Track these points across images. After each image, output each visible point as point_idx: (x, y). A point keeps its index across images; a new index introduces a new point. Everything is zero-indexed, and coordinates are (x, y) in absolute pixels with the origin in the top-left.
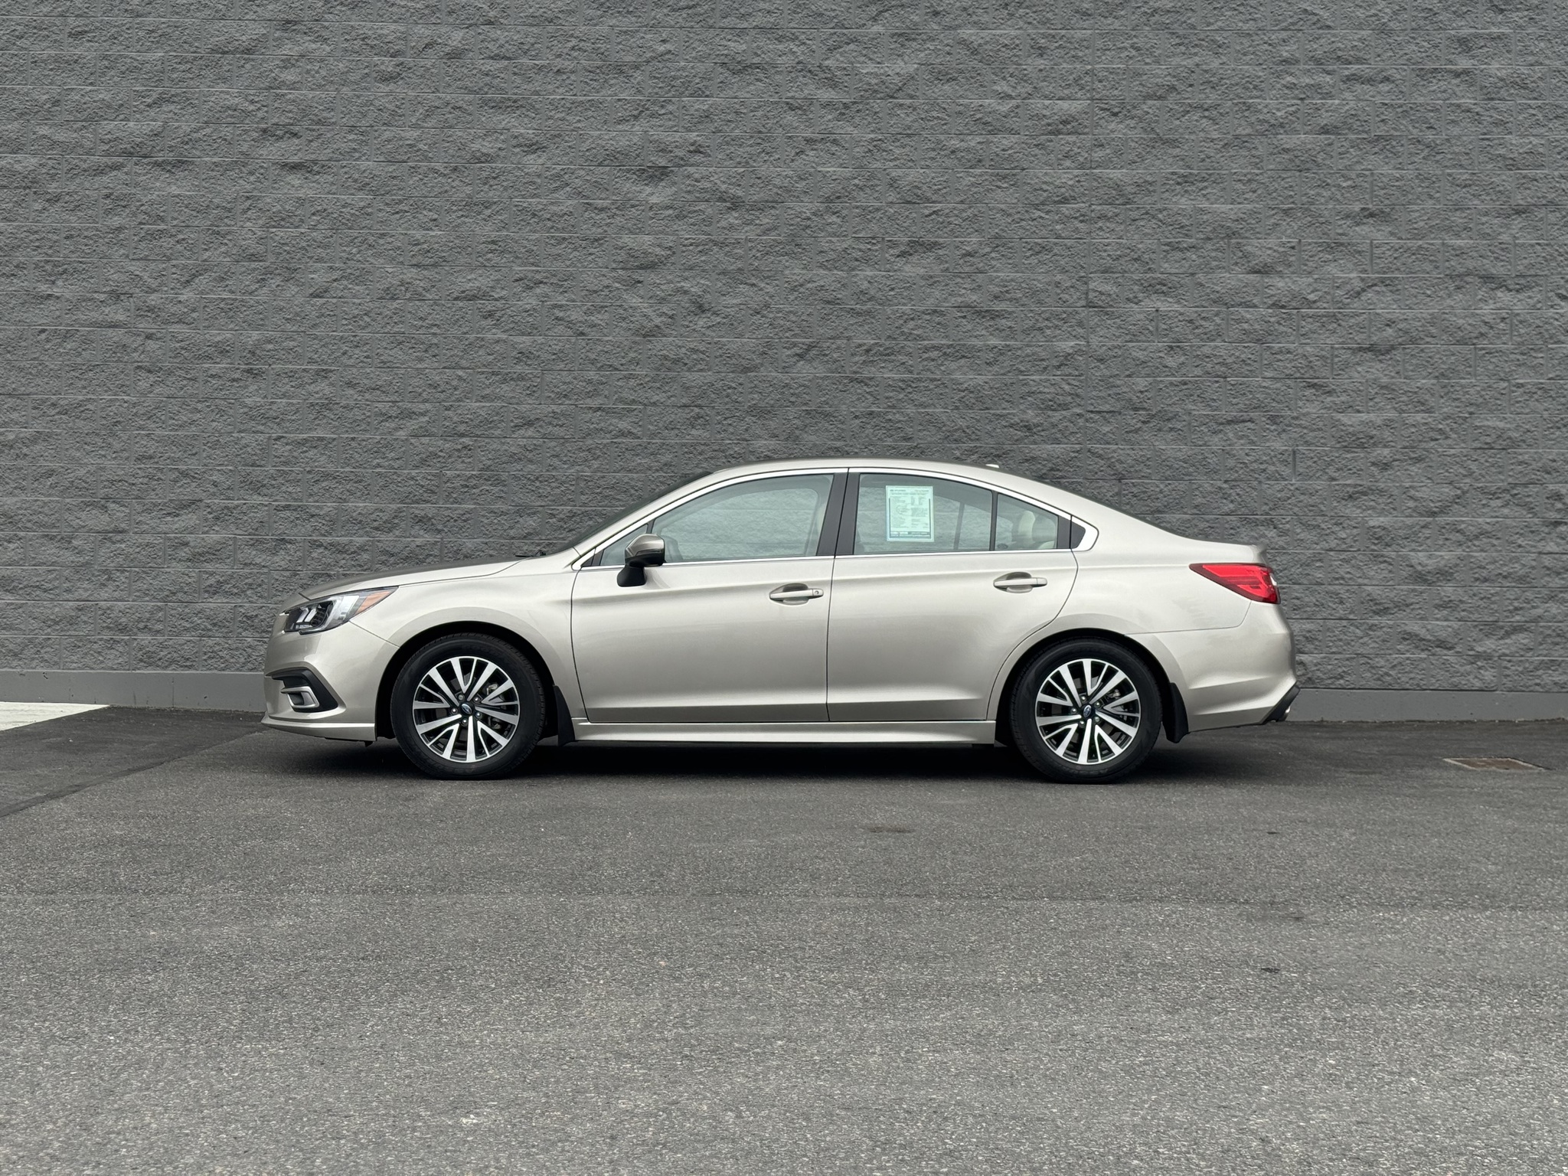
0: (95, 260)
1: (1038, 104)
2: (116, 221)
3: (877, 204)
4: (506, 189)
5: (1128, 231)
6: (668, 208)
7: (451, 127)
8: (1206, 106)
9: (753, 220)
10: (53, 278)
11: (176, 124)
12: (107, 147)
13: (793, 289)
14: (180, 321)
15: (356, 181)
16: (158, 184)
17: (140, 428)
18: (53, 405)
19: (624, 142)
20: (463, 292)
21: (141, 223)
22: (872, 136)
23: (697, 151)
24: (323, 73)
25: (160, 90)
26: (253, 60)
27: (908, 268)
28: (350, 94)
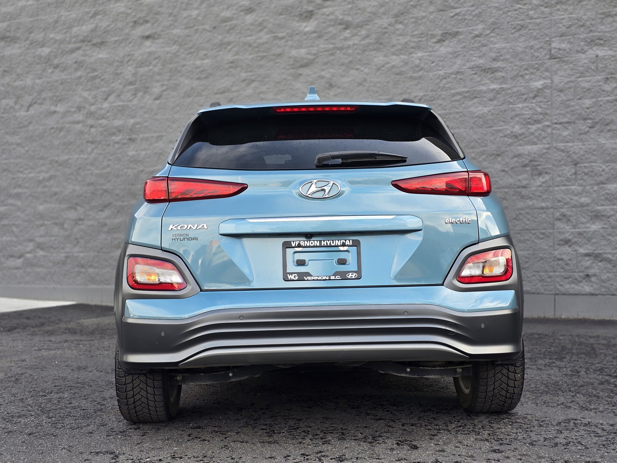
0: (70, 93)
2: (78, 74)
3: (424, 14)
4: (237, 34)
9: (357, 33)
10: (56, 103)
12: (75, 39)
14: (103, 118)
15: (172, 40)
16: (94, 54)
17: (89, 170)
18: (57, 162)
21: (88, 73)
25: (94, 9)
27: (441, 49)
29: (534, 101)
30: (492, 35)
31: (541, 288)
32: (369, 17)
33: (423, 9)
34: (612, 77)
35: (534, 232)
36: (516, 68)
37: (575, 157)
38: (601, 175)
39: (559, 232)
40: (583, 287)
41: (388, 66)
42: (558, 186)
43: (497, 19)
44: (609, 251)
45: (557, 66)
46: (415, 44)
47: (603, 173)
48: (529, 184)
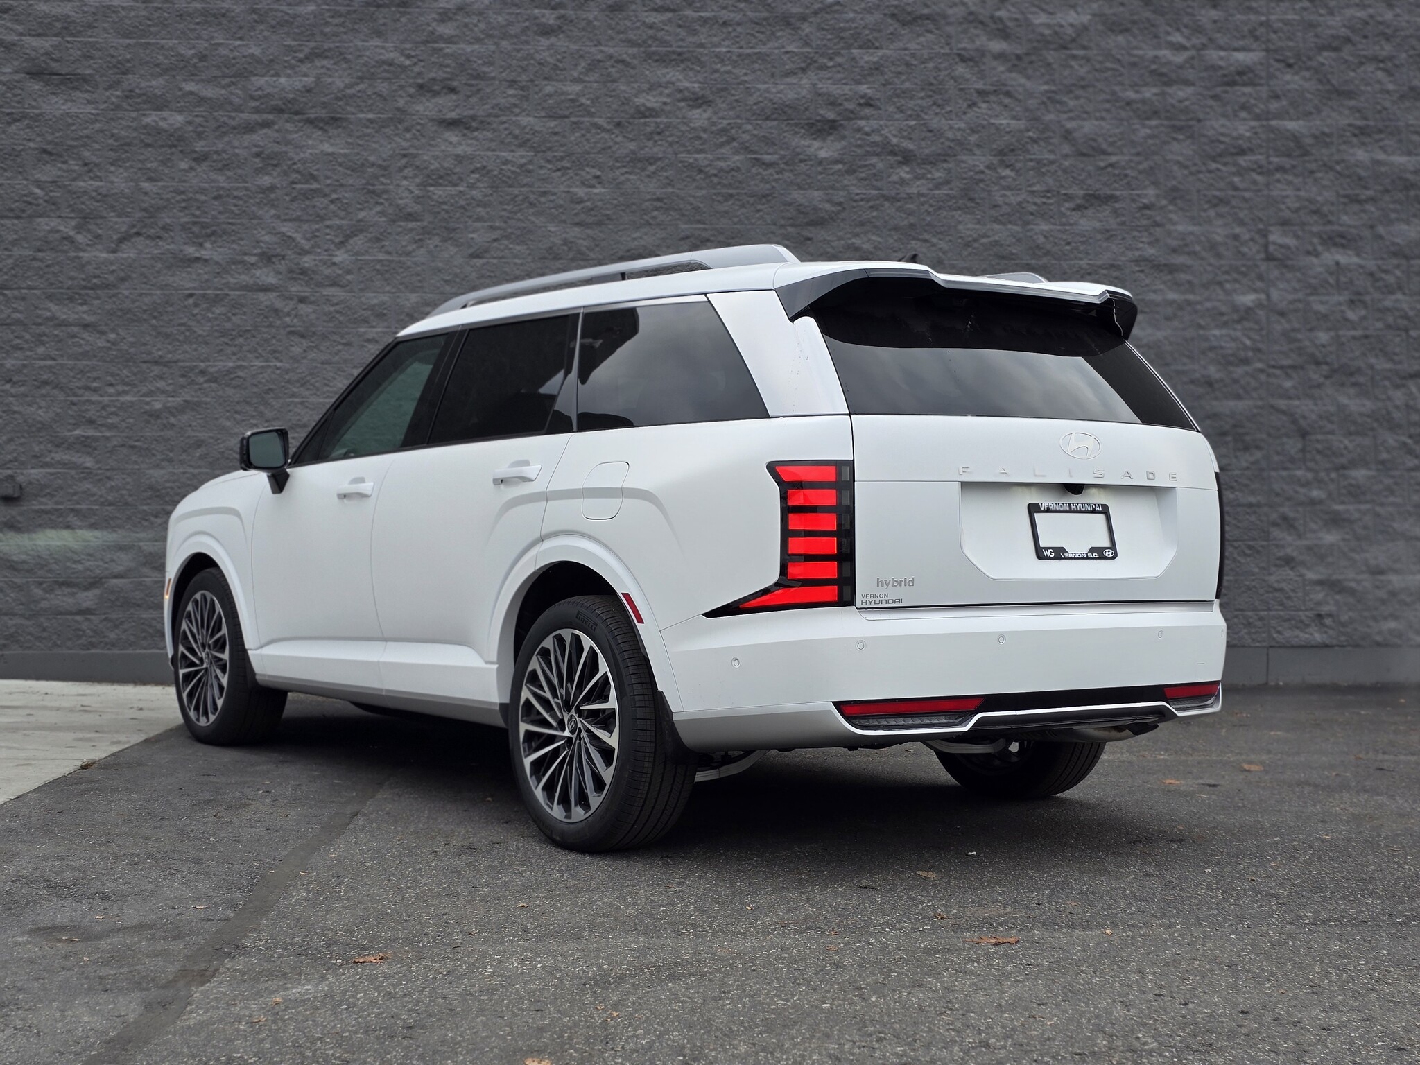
0: (243, 221)
1: (1213, 55)
2: (266, 180)
3: (1052, 157)
4: (671, 144)
5: (1305, 183)
6: (837, 162)
7: (614, 81)
8: (1381, 58)
9: (924, 174)
10: (201, 240)
11: (330, 80)
12: (257, 104)
13: (967, 245)
14: (334, 284)
15: (516, 137)
16: (310, 142)
17: (293, 395)
18: (203, 372)
19: (791, 95)
20: (628, 251)
21: (293, 183)
22: (1046, 87)
23: (868, 105)
24: (482, 26)
25: (312, 44)
26: (409, 13)
27: (1083, 222)
28: (509, 48)
29: (1239, 327)
30: (1171, 208)
31: (1246, 637)
32: (950, 147)
33: (1050, 148)
34: (1360, 301)
35: (1236, 544)
36: (1209, 268)
37: (1302, 422)
38: (1342, 455)
39: (1277, 546)
40: (1311, 634)
41: (984, 240)
42: (1274, 469)
43: (1180, 183)
44: (1351, 575)
45: (1276, 273)
46: (1035, 207)
47: (1345, 452)
48: (1229, 465)
